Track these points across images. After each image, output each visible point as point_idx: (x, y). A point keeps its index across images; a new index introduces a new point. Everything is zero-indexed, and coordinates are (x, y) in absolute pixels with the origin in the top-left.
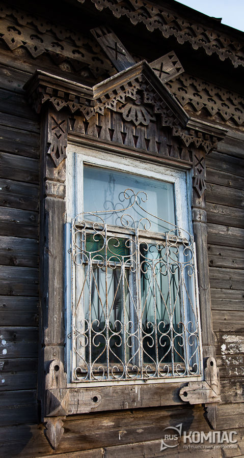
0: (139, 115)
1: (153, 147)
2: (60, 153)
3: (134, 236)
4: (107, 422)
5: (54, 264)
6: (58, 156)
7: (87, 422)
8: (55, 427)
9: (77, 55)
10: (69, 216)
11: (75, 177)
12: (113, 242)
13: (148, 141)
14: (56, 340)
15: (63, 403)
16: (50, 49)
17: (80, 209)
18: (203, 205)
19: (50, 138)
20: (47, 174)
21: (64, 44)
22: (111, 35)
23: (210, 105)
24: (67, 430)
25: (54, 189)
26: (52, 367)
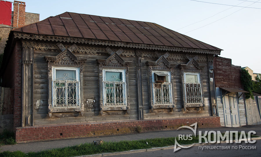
0: (67, 59)
1: (70, 64)
2: (51, 69)
3: (66, 82)
4: (61, 114)
5: (50, 88)
6: (50, 69)
7: (57, 114)
8: (50, 114)
9: (55, 48)
10: (53, 80)
11: (54, 72)
12: (61, 84)
13: (69, 63)
14: (50, 101)
15: (51, 110)
16: (49, 48)
17: (55, 78)
18: (82, 74)
19: (49, 67)
20: (48, 73)
21: (52, 46)
22: (61, 44)
23: (87, 51)
24: (53, 115)
25: (50, 75)
26: (49, 105)
